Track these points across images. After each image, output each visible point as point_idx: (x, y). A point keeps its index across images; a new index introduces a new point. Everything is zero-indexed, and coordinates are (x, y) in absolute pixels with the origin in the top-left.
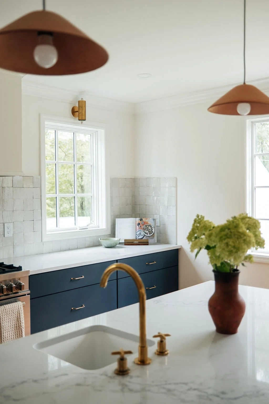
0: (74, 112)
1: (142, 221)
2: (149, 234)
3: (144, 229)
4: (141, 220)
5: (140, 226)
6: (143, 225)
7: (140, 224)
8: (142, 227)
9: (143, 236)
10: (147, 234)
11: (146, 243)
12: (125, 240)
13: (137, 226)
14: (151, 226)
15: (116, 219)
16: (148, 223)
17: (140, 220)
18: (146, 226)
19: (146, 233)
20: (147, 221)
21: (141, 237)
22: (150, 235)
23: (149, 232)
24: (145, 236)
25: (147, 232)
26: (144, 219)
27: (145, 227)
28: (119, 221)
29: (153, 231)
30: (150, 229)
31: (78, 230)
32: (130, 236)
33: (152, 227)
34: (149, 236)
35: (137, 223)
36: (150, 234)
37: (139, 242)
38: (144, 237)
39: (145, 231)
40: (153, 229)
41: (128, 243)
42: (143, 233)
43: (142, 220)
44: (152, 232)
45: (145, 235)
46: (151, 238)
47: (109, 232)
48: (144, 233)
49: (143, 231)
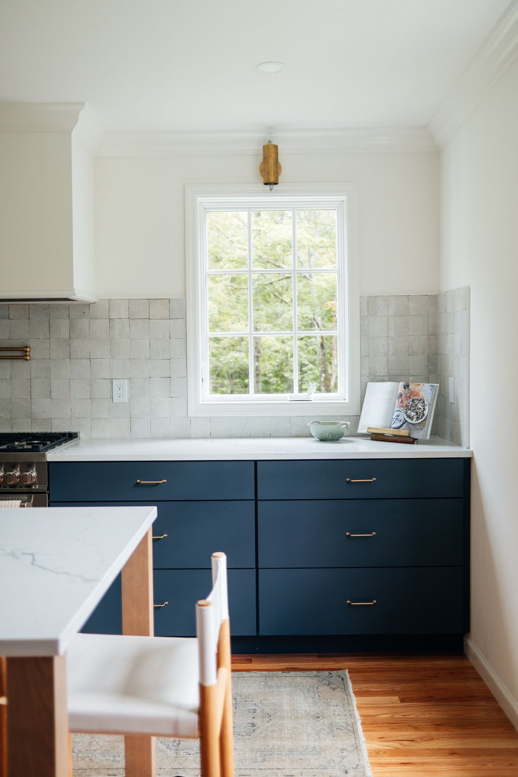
1: (407, 390)
2: (414, 419)
3: (407, 408)
4: (406, 386)
5: (400, 400)
7: (401, 395)
9: (401, 423)
10: (412, 420)
12: (369, 429)
14: (424, 402)
15: (370, 385)
16: (418, 395)
17: (405, 388)
18: (413, 401)
19: (409, 417)
20: (417, 389)
21: (397, 424)
22: (417, 422)
23: (417, 413)
24: (406, 423)
25: (413, 414)
26: (412, 386)
27: (411, 403)
29: (426, 412)
30: (421, 407)
31: (288, 402)
33: (426, 403)
34: (415, 423)
36: (418, 418)
38: (404, 425)
39: (409, 412)
40: (427, 408)
41: (377, 437)
42: (403, 416)
43: (408, 386)
44: (424, 415)
45: (406, 421)
46: (418, 429)
47: (355, 411)
48: (406, 417)
49: (405, 411)
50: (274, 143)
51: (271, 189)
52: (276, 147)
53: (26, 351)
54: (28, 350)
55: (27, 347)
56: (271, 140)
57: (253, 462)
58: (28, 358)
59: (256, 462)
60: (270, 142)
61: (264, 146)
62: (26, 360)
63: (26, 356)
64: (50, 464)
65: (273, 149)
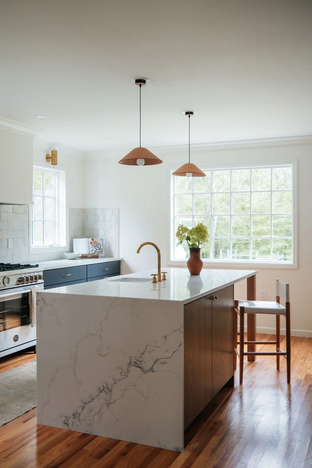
0: (48, 158)
3: (95, 247)
4: (93, 240)
6: (94, 243)
7: (92, 243)
8: (94, 245)
9: (95, 252)
11: (97, 257)
12: (82, 255)
13: (90, 245)
14: (100, 244)
15: (74, 240)
16: (98, 242)
17: (92, 240)
18: (96, 244)
19: (96, 249)
20: (97, 240)
21: (93, 252)
25: (98, 248)
28: (75, 241)
29: (102, 248)
31: (48, 247)
32: (85, 252)
33: (101, 245)
35: (90, 242)
36: (99, 250)
37: (92, 256)
40: (102, 246)
41: (84, 257)
42: (94, 249)
44: (101, 249)
47: (68, 249)
50: (56, 150)
51: (54, 167)
60: (54, 149)
65: (55, 152)
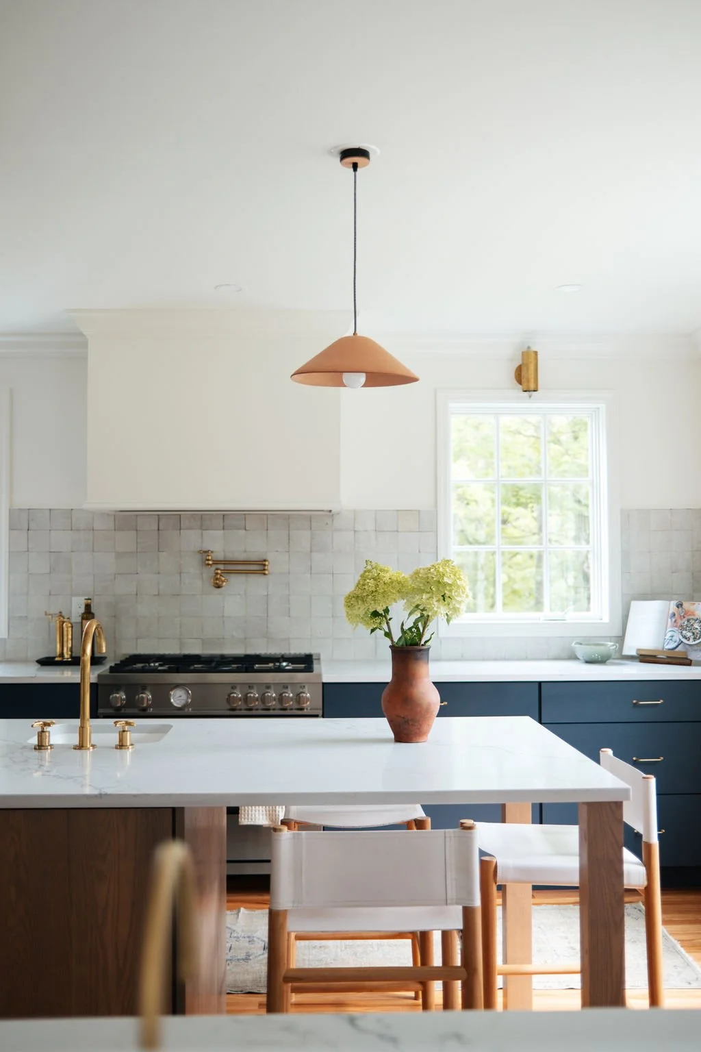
0: (519, 375)
1: (680, 609)
2: (691, 640)
3: (682, 628)
4: (679, 605)
5: (674, 620)
6: (682, 617)
7: (674, 615)
8: (680, 622)
9: (676, 644)
10: (689, 640)
11: (685, 662)
12: (638, 650)
13: (670, 620)
15: (634, 603)
16: (694, 615)
17: (678, 607)
18: (688, 621)
19: (685, 637)
20: (692, 608)
21: (672, 645)
22: (694, 643)
23: (694, 634)
24: (681, 645)
25: (689, 634)
26: (686, 605)
27: (686, 623)
28: (636, 606)
30: (698, 627)
31: (541, 621)
34: (692, 643)
35: (671, 612)
36: (695, 639)
37: (668, 657)
38: (680, 646)
39: (684, 632)
41: (646, 658)
42: (678, 637)
43: (681, 605)
45: (682, 642)
46: (696, 650)
48: (681, 637)
49: (680, 631)
50: (534, 349)
51: (530, 397)
52: (536, 353)
53: (265, 565)
54: (267, 563)
55: (265, 561)
56: (530, 345)
57: (537, 684)
58: (267, 572)
59: (540, 683)
60: (529, 348)
61: (523, 353)
62: (265, 574)
63: (264, 570)
64: (325, 685)
65: (533, 355)
